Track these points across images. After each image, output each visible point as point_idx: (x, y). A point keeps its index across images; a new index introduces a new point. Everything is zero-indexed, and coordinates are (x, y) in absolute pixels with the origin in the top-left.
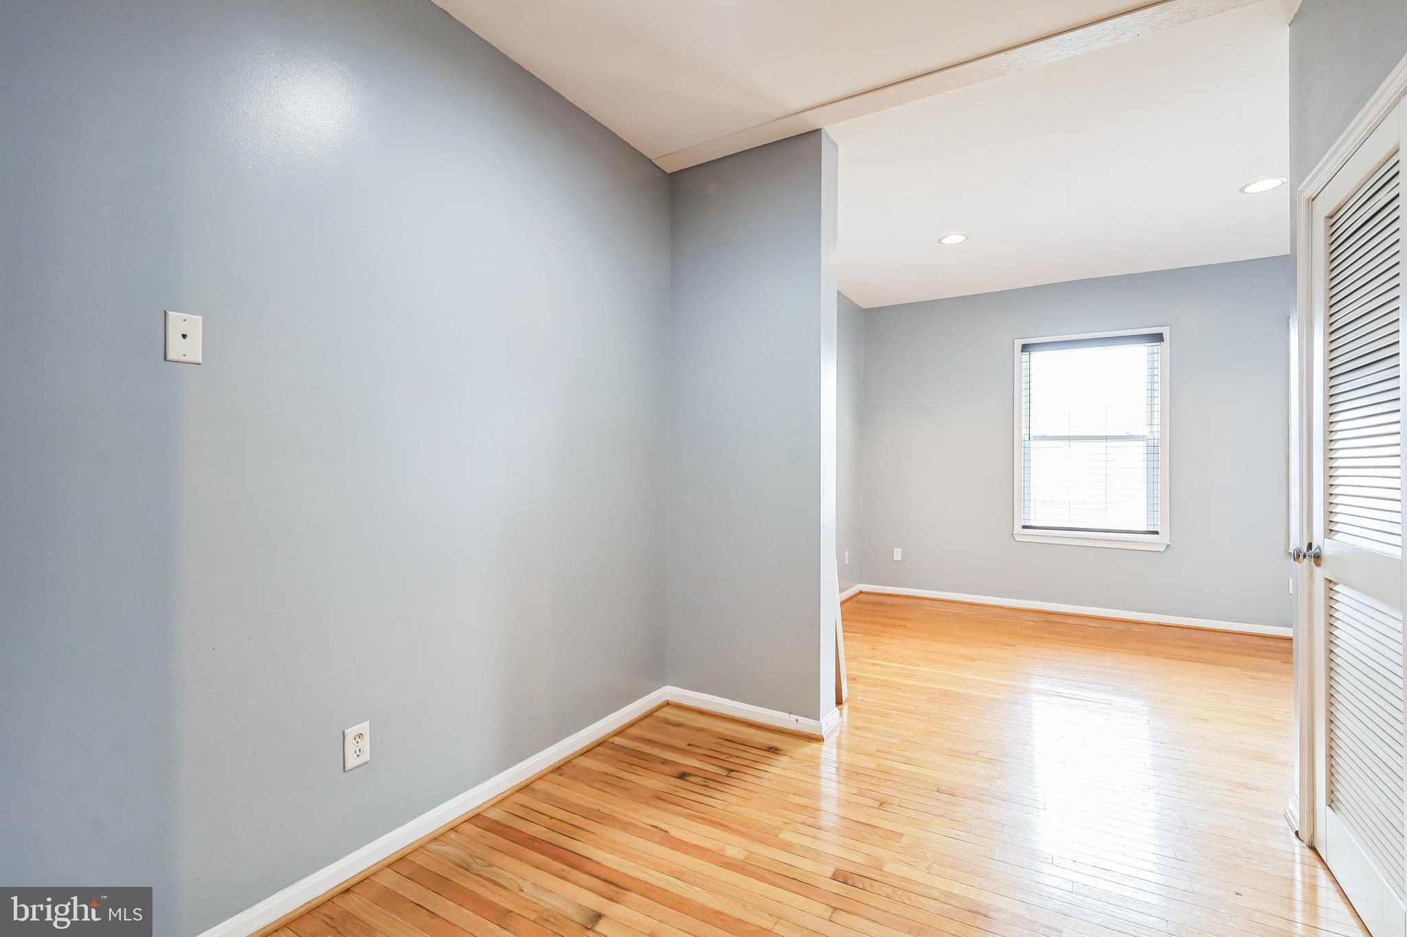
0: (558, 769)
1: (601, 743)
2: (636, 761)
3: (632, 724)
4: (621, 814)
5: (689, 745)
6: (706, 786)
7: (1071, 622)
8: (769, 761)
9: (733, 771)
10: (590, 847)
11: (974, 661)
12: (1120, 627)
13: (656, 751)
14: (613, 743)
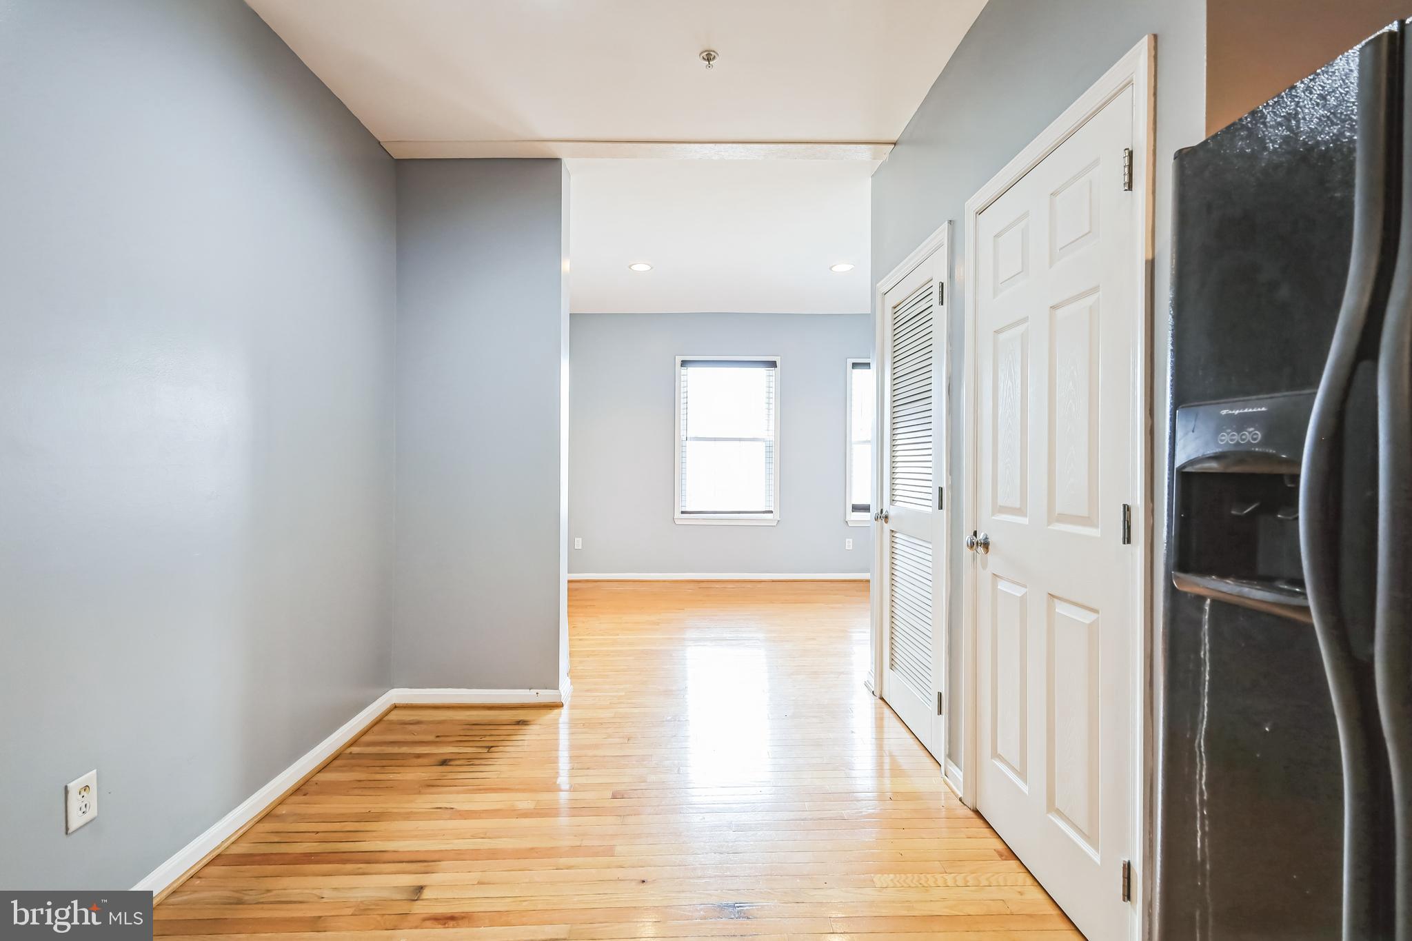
0: (300, 789)
1: (337, 757)
2: (384, 763)
3: (365, 732)
4: (398, 808)
5: (438, 737)
6: (472, 765)
7: (717, 586)
8: (521, 732)
9: (492, 747)
10: (378, 842)
11: (658, 625)
12: (749, 585)
13: (405, 750)
14: (351, 753)
